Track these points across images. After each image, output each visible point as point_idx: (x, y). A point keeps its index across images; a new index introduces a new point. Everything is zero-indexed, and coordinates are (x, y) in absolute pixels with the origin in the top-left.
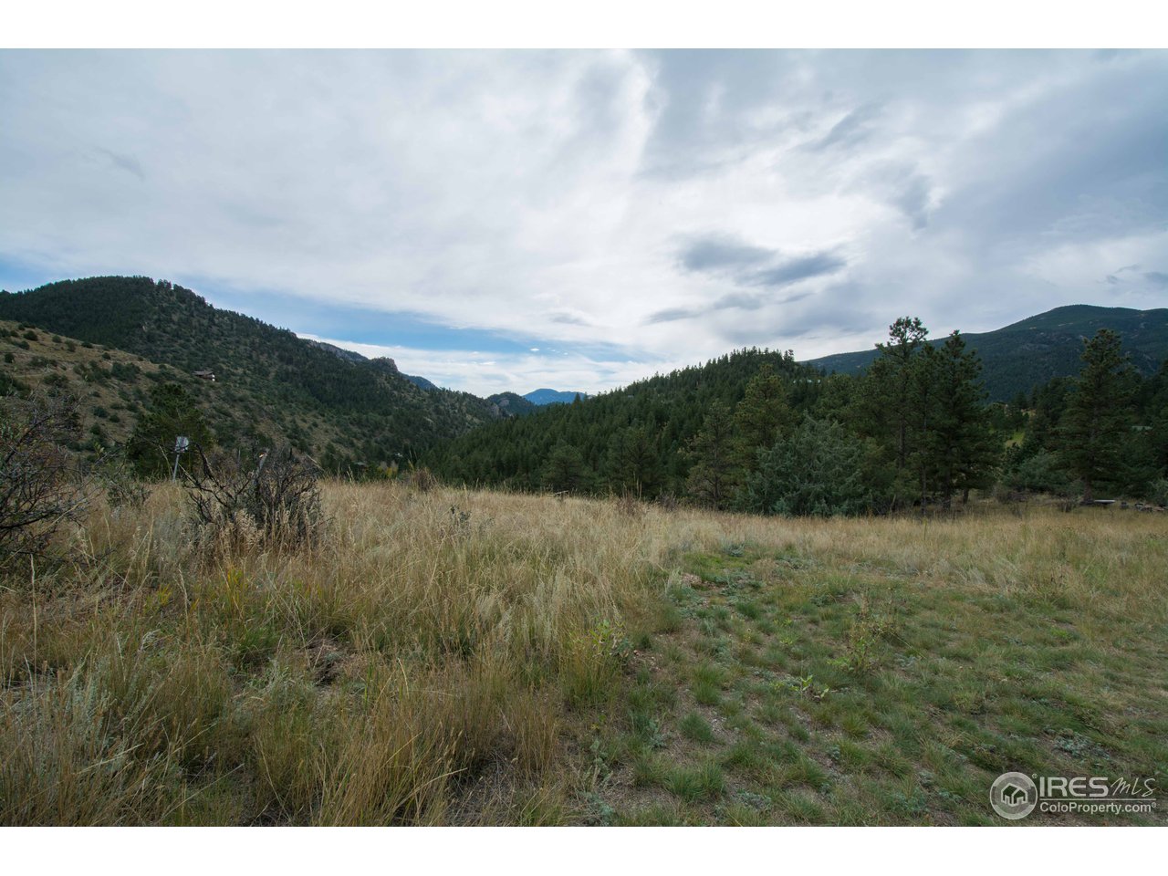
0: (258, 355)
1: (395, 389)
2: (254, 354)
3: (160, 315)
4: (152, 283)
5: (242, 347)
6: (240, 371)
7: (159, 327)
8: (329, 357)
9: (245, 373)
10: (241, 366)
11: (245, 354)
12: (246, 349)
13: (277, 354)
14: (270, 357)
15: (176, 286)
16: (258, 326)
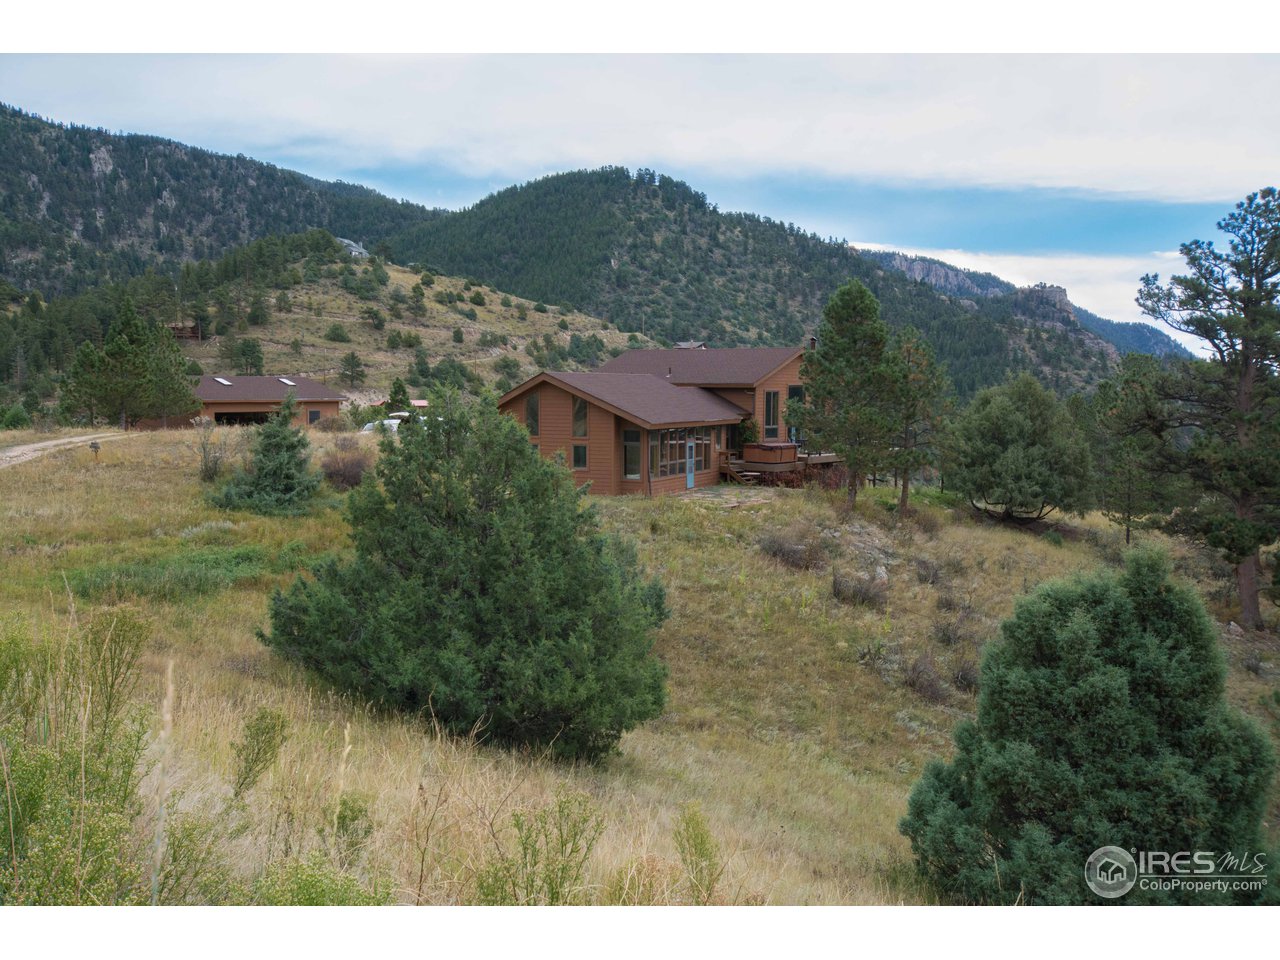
0: (785, 302)
1: (1047, 362)
2: (779, 299)
3: (636, 237)
4: (628, 177)
5: (760, 286)
6: (753, 333)
7: (634, 259)
8: (918, 295)
9: (760, 336)
10: (756, 323)
11: (763, 300)
12: (766, 290)
13: (819, 294)
14: (805, 303)
15: (663, 178)
16: (791, 239)
